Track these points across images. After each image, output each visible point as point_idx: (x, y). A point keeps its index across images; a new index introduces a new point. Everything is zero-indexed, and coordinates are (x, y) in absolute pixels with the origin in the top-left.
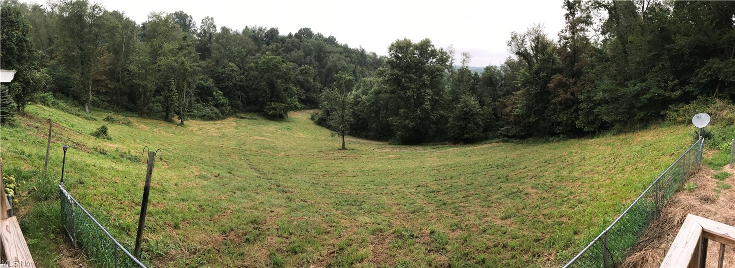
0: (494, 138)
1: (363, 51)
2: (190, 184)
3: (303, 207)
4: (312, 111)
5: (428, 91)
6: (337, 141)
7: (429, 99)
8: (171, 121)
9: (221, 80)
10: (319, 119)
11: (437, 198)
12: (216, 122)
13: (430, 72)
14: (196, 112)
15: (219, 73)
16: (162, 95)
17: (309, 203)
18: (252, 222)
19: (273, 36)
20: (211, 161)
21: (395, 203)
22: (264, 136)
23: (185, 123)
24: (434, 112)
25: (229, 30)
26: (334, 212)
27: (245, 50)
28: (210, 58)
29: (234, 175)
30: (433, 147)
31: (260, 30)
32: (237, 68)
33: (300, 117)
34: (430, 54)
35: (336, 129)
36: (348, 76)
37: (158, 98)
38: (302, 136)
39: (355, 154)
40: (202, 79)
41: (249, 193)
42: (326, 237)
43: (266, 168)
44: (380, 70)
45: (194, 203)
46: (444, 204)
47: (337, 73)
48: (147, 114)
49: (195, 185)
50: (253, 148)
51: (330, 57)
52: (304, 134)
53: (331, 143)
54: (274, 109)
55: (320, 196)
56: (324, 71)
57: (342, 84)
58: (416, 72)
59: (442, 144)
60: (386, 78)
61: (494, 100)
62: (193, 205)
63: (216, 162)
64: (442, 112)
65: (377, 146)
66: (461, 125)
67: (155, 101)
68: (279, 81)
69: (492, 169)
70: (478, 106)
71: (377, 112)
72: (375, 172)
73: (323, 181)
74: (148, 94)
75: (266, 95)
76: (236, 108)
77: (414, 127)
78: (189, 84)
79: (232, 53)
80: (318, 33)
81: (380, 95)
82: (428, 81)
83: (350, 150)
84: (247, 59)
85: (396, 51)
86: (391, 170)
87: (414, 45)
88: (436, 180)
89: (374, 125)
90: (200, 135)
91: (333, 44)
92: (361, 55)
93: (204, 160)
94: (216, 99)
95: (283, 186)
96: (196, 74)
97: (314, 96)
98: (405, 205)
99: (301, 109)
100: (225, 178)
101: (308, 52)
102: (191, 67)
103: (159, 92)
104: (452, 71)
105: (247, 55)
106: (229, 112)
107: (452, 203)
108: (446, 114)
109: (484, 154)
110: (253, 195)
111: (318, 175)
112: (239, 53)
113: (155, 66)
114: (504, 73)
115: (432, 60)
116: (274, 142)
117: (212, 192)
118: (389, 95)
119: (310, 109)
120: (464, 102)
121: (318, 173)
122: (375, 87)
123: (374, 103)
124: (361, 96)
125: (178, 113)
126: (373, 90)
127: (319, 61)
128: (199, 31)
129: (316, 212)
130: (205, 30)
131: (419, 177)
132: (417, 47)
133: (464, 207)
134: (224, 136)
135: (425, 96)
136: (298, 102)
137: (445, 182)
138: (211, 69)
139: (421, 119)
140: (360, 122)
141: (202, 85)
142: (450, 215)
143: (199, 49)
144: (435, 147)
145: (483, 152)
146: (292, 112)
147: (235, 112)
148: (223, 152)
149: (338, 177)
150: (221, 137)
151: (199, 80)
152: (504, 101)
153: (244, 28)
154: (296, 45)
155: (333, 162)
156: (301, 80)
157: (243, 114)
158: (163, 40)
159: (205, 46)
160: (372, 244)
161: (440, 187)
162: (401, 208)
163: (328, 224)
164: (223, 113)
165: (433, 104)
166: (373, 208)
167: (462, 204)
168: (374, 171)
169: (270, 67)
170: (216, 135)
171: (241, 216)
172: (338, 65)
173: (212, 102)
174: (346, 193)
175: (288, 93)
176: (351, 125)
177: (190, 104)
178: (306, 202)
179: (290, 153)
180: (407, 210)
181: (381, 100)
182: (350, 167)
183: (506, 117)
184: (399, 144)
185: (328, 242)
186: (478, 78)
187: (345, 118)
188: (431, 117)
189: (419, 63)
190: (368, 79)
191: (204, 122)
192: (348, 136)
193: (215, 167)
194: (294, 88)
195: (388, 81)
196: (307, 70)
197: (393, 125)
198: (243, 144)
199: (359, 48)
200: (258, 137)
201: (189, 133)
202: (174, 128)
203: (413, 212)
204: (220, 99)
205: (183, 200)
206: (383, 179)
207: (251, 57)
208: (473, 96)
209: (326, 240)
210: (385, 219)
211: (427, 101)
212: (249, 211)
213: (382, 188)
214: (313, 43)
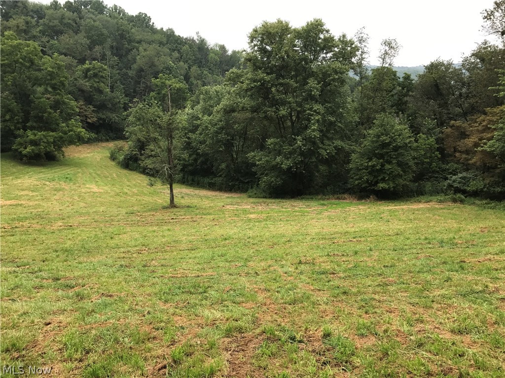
0: (436, 192)
1: (203, 42)
3: (106, 305)
4: (111, 145)
5: (316, 107)
6: (161, 193)
7: (318, 121)
10: (125, 159)
11: (332, 283)
13: (321, 76)
17: (115, 297)
21: (262, 287)
24: (326, 142)
26: (161, 306)
30: (322, 202)
33: (88, 155)
34: (322, 45)
35: (157, 172)
36: (177, 83)
38: (95, 189)
39: (193, 213)
42: (150, 345)
44: (232, 73)
46: (345, 293)
47: (157, 78)
51: (141, 49)
52: (98, 186)
53: (147, 199)
54: (34, 143)
55: (134, 284)
56: (131, 73)
57: (165, 95)
58: (296, 76)
59: (338, 198)
60: (245, 86)
61: (441, 124)
64: (339, 143)
65: (229, 200)
66: (373, 166)
68: (40, 89)
69: (430, 246)
70: (407, 132)
71: (229, 145)
72: (227, 241)
73: (138, 261)
77: (290, 168)
80: (116, 6)
81: (235, 114)
82: (317, 90)
83: (183, 207)
85: (262, 42)
86: (253, 238)
87: (295, 30)
88: (328, 255)
89: (223, 166)
91: (146, 27)
92: (199, 48)
95: (66, 278)
97: (114, 117)
98: (278, 292)
99: (89, 142)
101: (95, 38)
104: (361, 73)
107: (359, 292)
108: (347, 147)
109: (415, 219)
111: (129, 252)
114: (467, 74)
115: (324, 55)
118: (248, 115)
119: (107, 141)
120: (382, 125)
121: (129, 249)
122: (224, 102)
123: (222, 128)
124: (200, 116)
126: (221, 106)
127: (120, 57)
129: (131, 309)
131: (299, 249)
132: (298, 34)
133: (379, 301)
135: (312, 115)
136: (83, 128)
137: (344, 259)
139: (302, 154)
140: (199, 161)
142: (356, 311)
144: (325, 202)
145: (412, 217)
146: (72, 148)
149: (166, 251)
152: (463, 125)
154: (69, 23)
155: (155, 228)
156: (85, 88)
160: (227, 350)
161: (336, 266)
162: (272, 295)
163: (151, 326)
165: (325, 129)
166: (225, 296)
167: (377, 297)
168: (226, 239)
169: (16, 62)
172: (157, 63)
174: (179, 276)
175: (61, 112)
176: (185, 166)
178: (111, 296)
179: (74, 221)
180: (282, 299)
181: (235, 123)
182: (184, 235)
183: (464, 156)
184: (265, 197)
185: (154, 353)
186: (411, 83)
187: (173, 152)
188: (321, 151)
189: (302, 60)
190: (213, 89)
192: (179, 185)
194: (73, 103)
195: (247, 90)
196: (96, 71)
197: (254, 165)
199: (196, 38)
203: (294, 302)
206: (240, 251)
208: (398, 116)
209: (150, 350)
210: (247, 311)
211: (314, 124)
213: (240, 265)
214: (104, 23)
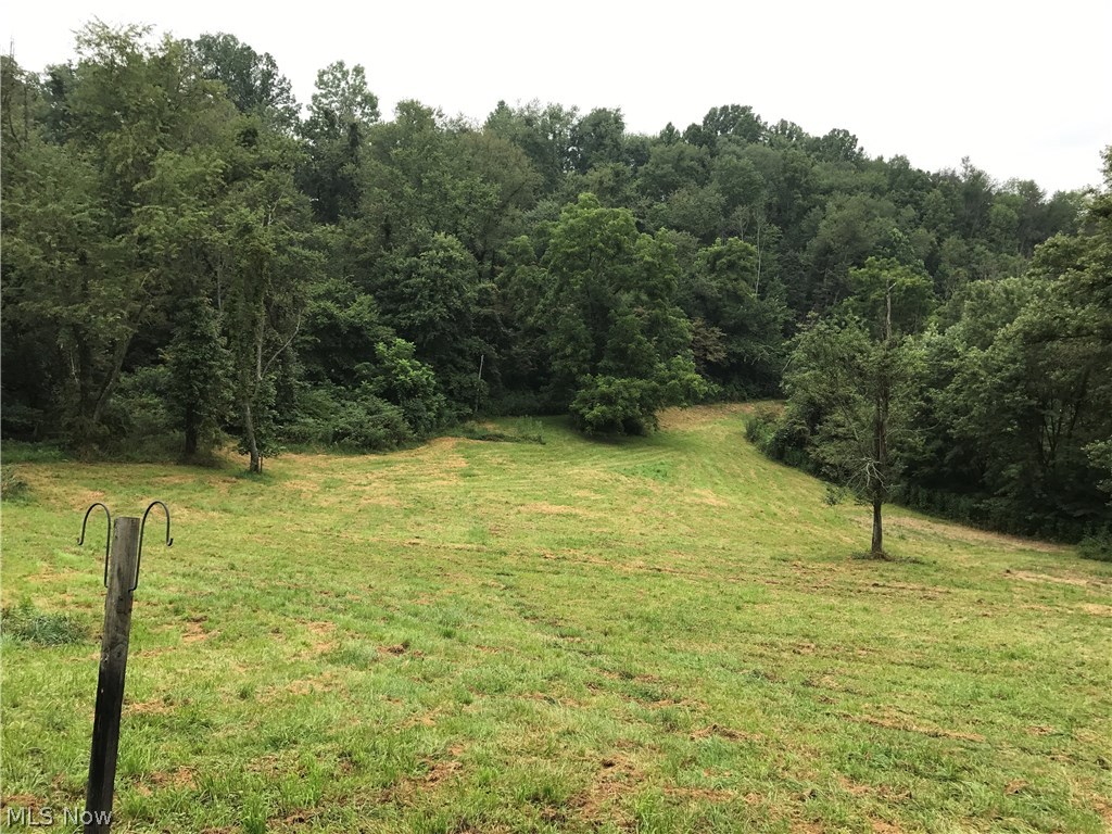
1: (977, 179)
2: (300, 687)
3: (720, 754)
4: (750, 409)
6: (852, 522)
8: (212, 464)
9: (401, 299)
10: (777, 440)
12: (391, 457)
14: (311, 420)
15: (396, 271)
16: (163, 362)
17: (741, 741)
18: (536, 799)
19: (601, 137)
20: (377, 599)
22: (571, 501)
23: (267, 464)
25: (430, 112)
26: (842, 785)
27: (498, 186)
28: (356, 218)
29: (463, 642)
31: (555, 114)
32: (466, 252)
33: (702, 428)
35: (848, 473)
36: (907, 275)
37: (144, 373)
38: (711, 499)
39: (926, 579)
40: (328, 295)
41: (521, 700)
43: (583, 613)
44: (1054, 245)
45: (321, 747)
47: (861, 266)
48: (102, 442)
49: (319, 688)
50: (532, 544)
51: (830, 205)
52: (717, 493)
53: (819, 531)
54: (607, 399)
55: (783, 721)
56: (803, 257)
57: (878, 303)
60: (1087, 276)
62: (318, 755)
63: (394, 602)
65: (1025, 559)
67: (135, 388)
68: (626, 297)
71: (1032, 419)
73: (792, 670)
74: (99, 357)
75: (575, 351)
76: (466, 400)
78: (276, 316)
79: (445, 197)
80: (784, 123)
83: (902, 561)
84: (505, 222)
89: (1013, 470)
90: (329, 510)
91: (847, 157)
92: (967, 194)
93: (348, 597)
94: (387, 371)
95: (645, 678)
96: (304, 276)
97: (761, 350)
99: (706, 400)
100: (431, 653)
101: (738, 190)
102: (279, 248)
103: (152, 350)
105: (504, 206)
106: (439, 415)
110: (537, 706)
111: (773, 644)
112: (471, 199)
113: (121, 242)
116: (605, 520)
117: (385, 705)
118: (1093, 347)
119: (743, 400)
121: (775, 638)
122: (1026, 317)
123: (1016, 379)
124: (960, 349)
125: (236, 430)
126: (1017, 325)
127: (785, 225)
128: (305, 116)
129: (772, 776)
130: (328, 114)
134: (422, 505)
136: (698, 372)
138: (362, 257)
140: (949, 456)
141: (331, 316)
143: (309, 182)
146: (673, 411)
147: (463, 418)
148: (421, 565)
149: (856, 659)
150: (412, 511)
151: (316, 298)
153: (494, 107)
154: (691, 168)
155: (834, 601)
156: (708, 293)
157: (492, 421)
158: (153, 141)
159: (334, 172)
164: (414, 423)
166: (1010, 803)
168: (1013, 656)
169: (593, 248)
170: (393, 503)
171: (494, 776)
172: (864, 234)
173: (371, 382)
174: (888, 723)
175: (659, 341)
176: (913, 465)
177: (284, 390)
178: (731, 736)
179: (666, 561)
181: (1052, 366)
182: (903, 628)
187: (889, 431)
190: (997, 286)
191: (343, 460)
192: (896, 509)
193: (392, 618)
194: (684, 323)
196: (733, 257)
197: (1104, 474)
198: (495, 533)
199: (960, 171)
200: (545, 507)
201: (285, 505)
202: (223, 488)
204: (404, 371)
205: (275, 743)
207: (518, 212)
212: (521, 760)
213: (1052, 730)
214: (758, 159)
